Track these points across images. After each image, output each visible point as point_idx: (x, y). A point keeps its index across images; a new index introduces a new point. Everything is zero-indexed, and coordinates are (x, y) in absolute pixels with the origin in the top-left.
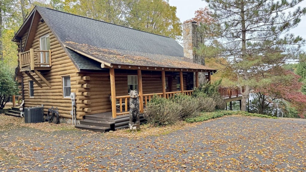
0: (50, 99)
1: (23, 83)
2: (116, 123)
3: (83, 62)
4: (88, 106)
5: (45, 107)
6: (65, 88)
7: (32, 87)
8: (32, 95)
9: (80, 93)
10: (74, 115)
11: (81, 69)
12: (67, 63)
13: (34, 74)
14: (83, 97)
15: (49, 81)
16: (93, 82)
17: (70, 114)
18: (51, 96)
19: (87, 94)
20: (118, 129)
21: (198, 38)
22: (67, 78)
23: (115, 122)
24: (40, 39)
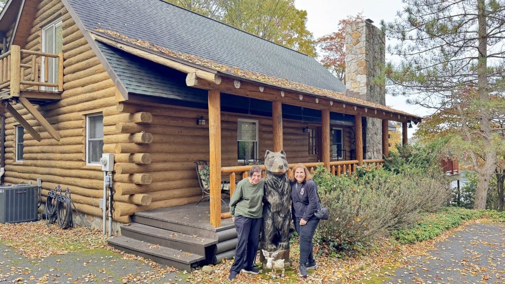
0: (55, 167)
1: (5, 129)
2: (220, 241)
3: (138, 77)
4: (143, 189)
5: (45, 184)
6: (89, 141)
7: (21, 139)
8: (20, 157)
9: (126, 156)
10: (107, 209)
11: (130, 94)
12: (98, 82)
13: (19, 105)
14: (133, 166)
15: (55, 126)
16: (159, 129)
17: (98, 206)
18: (58, 160)
19: (143, 158)
20: (225, 259)
21: (375, 52)
22: (96, 118)
23: (217, 240)
24: (43, 33)
